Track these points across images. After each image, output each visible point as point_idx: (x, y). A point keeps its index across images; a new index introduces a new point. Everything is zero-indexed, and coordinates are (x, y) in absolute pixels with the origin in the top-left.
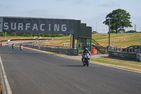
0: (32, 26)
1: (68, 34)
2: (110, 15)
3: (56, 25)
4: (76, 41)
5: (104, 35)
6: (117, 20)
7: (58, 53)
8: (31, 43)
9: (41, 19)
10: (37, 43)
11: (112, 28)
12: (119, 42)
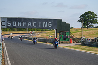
0: (27, 23)
1: (53, 29)
3: (44, 23)
4: (58, 34)
5: (78, 30)
6: (88, 19)
7: (46, 42)
8: (27, 35)
9: (34, 19)
10: (31, 36)
11: (84, 24)
12: (89, 34)
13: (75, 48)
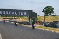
0: (12, 12)
1: (27, 16)
2: (45, 8)
3: (22, 12)
4: (30, 19)
6: (48, 10)
7: (23, 24)
8: (11, 20)
9: (16, 10)
10: (14, 20)
11: (46, 14)
12: (49, 20)
13: (40, 28)
